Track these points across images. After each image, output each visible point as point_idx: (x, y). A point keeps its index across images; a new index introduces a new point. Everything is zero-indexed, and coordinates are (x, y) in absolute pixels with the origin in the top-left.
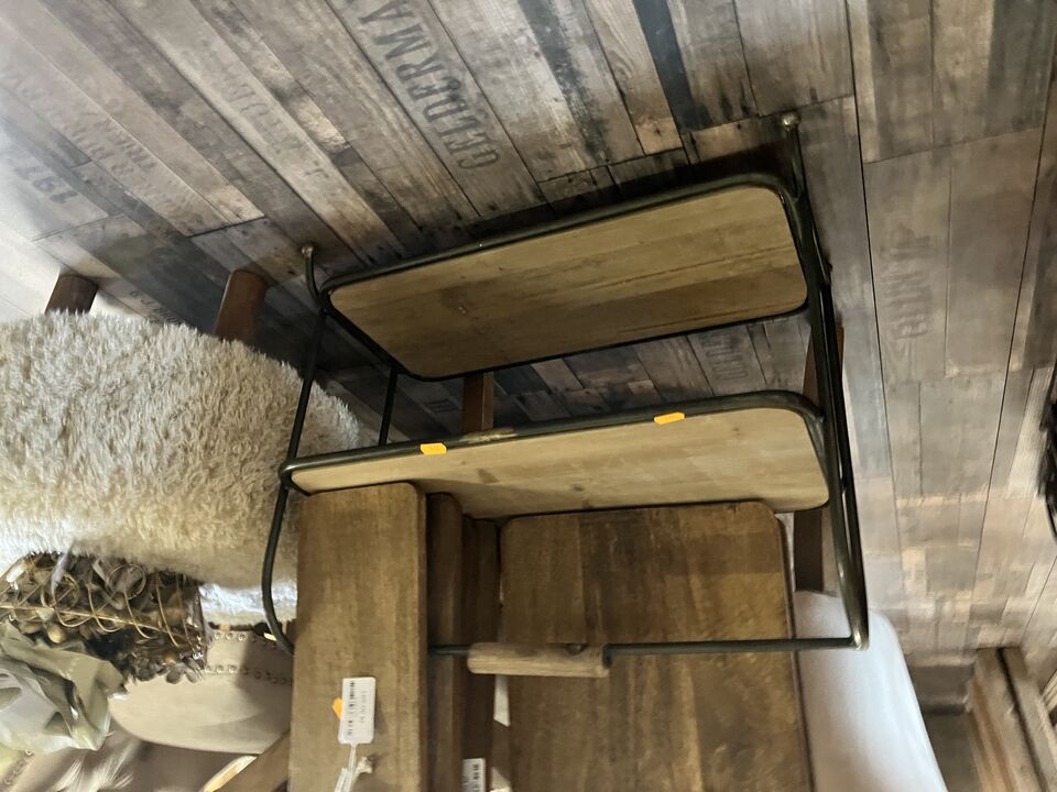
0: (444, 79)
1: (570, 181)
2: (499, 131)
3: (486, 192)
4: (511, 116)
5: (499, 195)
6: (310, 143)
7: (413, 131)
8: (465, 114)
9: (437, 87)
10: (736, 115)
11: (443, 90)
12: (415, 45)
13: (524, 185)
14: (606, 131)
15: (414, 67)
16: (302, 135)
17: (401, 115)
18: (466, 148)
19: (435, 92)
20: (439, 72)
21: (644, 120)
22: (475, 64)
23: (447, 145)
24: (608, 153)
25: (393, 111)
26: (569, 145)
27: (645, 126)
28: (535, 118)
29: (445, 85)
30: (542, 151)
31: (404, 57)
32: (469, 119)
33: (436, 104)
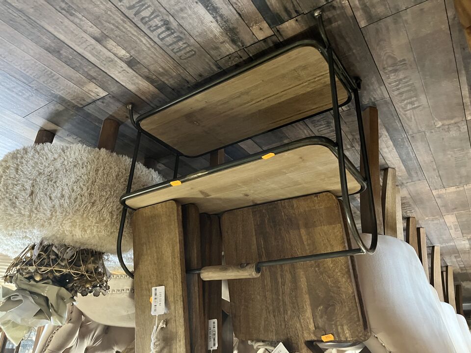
0: (161, 21)
1: (230, 58)
2: (192, 41)
3: (196, 69)
4: (195, 33)
5: (202, 70)
6: (116, 59)
7: (156, 46)
8: (175, 35)
9: (160, 25)
10: (294, 16)
11: (162, 26)
12: (144, 7)
13: (211, 64)
14: (238, 32)
15: (147, 17)
16: (113, 56)
17: (149, 40)
18: (180, 50)
19: (160, 27)
20: (158, 18)
21: (253, 25)
22: (172, 12)
23: (172, 50)
24: (243, 43)
25: (145, 39)
26: (224, 42)
27: (254, 27)
28: (206, 32)
29: (163, 23)
30: (213, 47)
31: (141, 13)
32: (178, 37)
33: (162, 33)
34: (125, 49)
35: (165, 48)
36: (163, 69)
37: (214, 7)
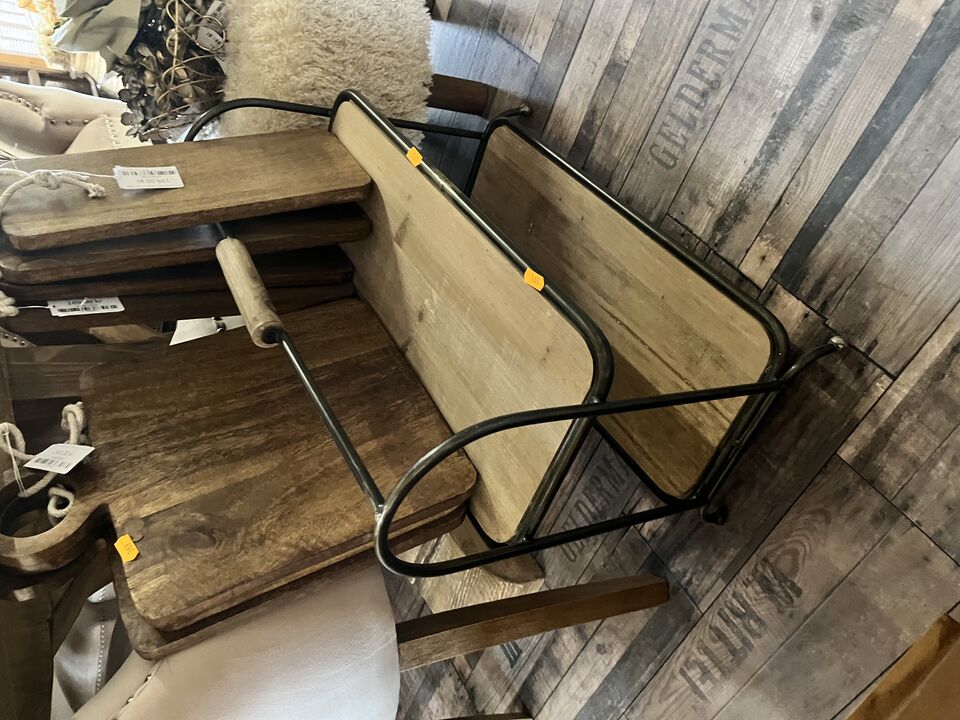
1: (683, 235)
2: (695, 149)
3: (643, 183)
4: (713, 143)
7: (662, 93)
8: (696, 113)
9: (707, 76)
10: (813, 304)
11: (707, 81)
12: (732, 33)
13: (660, 207)
14: (741, 220)
15: (714, 48)
17: (670, 74)
18: (668, 139)
19: (702, 79)
20: (719, 66)
21: (766, 240)
22: (741, 83)
23: (664, 124)
24: (723, 241)
25: (671, 65)
26: (712, 206)
27: (762, 243)
28: (722, 161)
29: (711, 79)
30: (696, 192)
31: (718, 35)
32: (694, 119)
33: (692, 88)
34: (639, 43)
35: (664, 108)
36: (620, 130)
37: (777, 148)
